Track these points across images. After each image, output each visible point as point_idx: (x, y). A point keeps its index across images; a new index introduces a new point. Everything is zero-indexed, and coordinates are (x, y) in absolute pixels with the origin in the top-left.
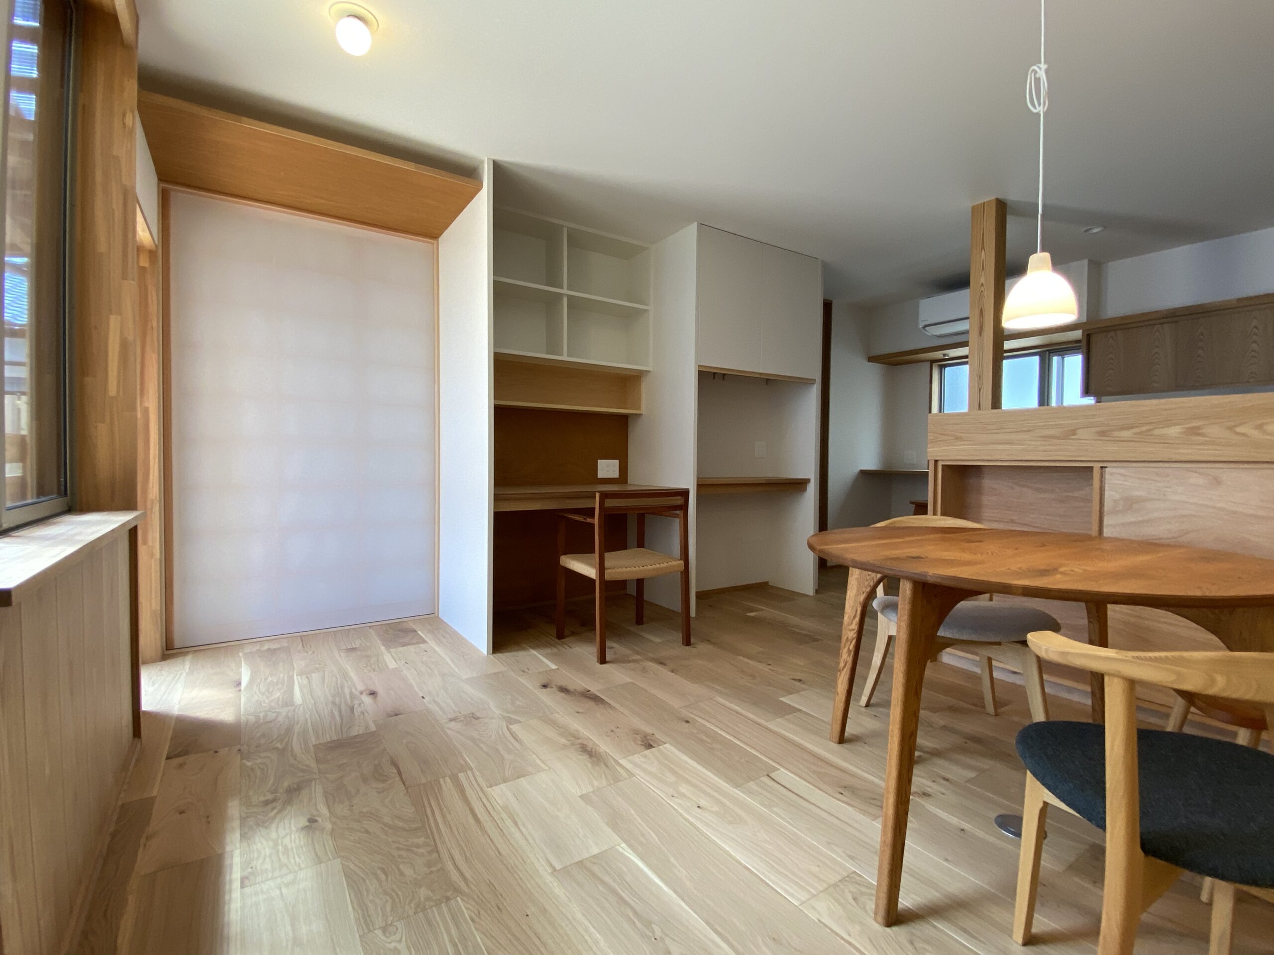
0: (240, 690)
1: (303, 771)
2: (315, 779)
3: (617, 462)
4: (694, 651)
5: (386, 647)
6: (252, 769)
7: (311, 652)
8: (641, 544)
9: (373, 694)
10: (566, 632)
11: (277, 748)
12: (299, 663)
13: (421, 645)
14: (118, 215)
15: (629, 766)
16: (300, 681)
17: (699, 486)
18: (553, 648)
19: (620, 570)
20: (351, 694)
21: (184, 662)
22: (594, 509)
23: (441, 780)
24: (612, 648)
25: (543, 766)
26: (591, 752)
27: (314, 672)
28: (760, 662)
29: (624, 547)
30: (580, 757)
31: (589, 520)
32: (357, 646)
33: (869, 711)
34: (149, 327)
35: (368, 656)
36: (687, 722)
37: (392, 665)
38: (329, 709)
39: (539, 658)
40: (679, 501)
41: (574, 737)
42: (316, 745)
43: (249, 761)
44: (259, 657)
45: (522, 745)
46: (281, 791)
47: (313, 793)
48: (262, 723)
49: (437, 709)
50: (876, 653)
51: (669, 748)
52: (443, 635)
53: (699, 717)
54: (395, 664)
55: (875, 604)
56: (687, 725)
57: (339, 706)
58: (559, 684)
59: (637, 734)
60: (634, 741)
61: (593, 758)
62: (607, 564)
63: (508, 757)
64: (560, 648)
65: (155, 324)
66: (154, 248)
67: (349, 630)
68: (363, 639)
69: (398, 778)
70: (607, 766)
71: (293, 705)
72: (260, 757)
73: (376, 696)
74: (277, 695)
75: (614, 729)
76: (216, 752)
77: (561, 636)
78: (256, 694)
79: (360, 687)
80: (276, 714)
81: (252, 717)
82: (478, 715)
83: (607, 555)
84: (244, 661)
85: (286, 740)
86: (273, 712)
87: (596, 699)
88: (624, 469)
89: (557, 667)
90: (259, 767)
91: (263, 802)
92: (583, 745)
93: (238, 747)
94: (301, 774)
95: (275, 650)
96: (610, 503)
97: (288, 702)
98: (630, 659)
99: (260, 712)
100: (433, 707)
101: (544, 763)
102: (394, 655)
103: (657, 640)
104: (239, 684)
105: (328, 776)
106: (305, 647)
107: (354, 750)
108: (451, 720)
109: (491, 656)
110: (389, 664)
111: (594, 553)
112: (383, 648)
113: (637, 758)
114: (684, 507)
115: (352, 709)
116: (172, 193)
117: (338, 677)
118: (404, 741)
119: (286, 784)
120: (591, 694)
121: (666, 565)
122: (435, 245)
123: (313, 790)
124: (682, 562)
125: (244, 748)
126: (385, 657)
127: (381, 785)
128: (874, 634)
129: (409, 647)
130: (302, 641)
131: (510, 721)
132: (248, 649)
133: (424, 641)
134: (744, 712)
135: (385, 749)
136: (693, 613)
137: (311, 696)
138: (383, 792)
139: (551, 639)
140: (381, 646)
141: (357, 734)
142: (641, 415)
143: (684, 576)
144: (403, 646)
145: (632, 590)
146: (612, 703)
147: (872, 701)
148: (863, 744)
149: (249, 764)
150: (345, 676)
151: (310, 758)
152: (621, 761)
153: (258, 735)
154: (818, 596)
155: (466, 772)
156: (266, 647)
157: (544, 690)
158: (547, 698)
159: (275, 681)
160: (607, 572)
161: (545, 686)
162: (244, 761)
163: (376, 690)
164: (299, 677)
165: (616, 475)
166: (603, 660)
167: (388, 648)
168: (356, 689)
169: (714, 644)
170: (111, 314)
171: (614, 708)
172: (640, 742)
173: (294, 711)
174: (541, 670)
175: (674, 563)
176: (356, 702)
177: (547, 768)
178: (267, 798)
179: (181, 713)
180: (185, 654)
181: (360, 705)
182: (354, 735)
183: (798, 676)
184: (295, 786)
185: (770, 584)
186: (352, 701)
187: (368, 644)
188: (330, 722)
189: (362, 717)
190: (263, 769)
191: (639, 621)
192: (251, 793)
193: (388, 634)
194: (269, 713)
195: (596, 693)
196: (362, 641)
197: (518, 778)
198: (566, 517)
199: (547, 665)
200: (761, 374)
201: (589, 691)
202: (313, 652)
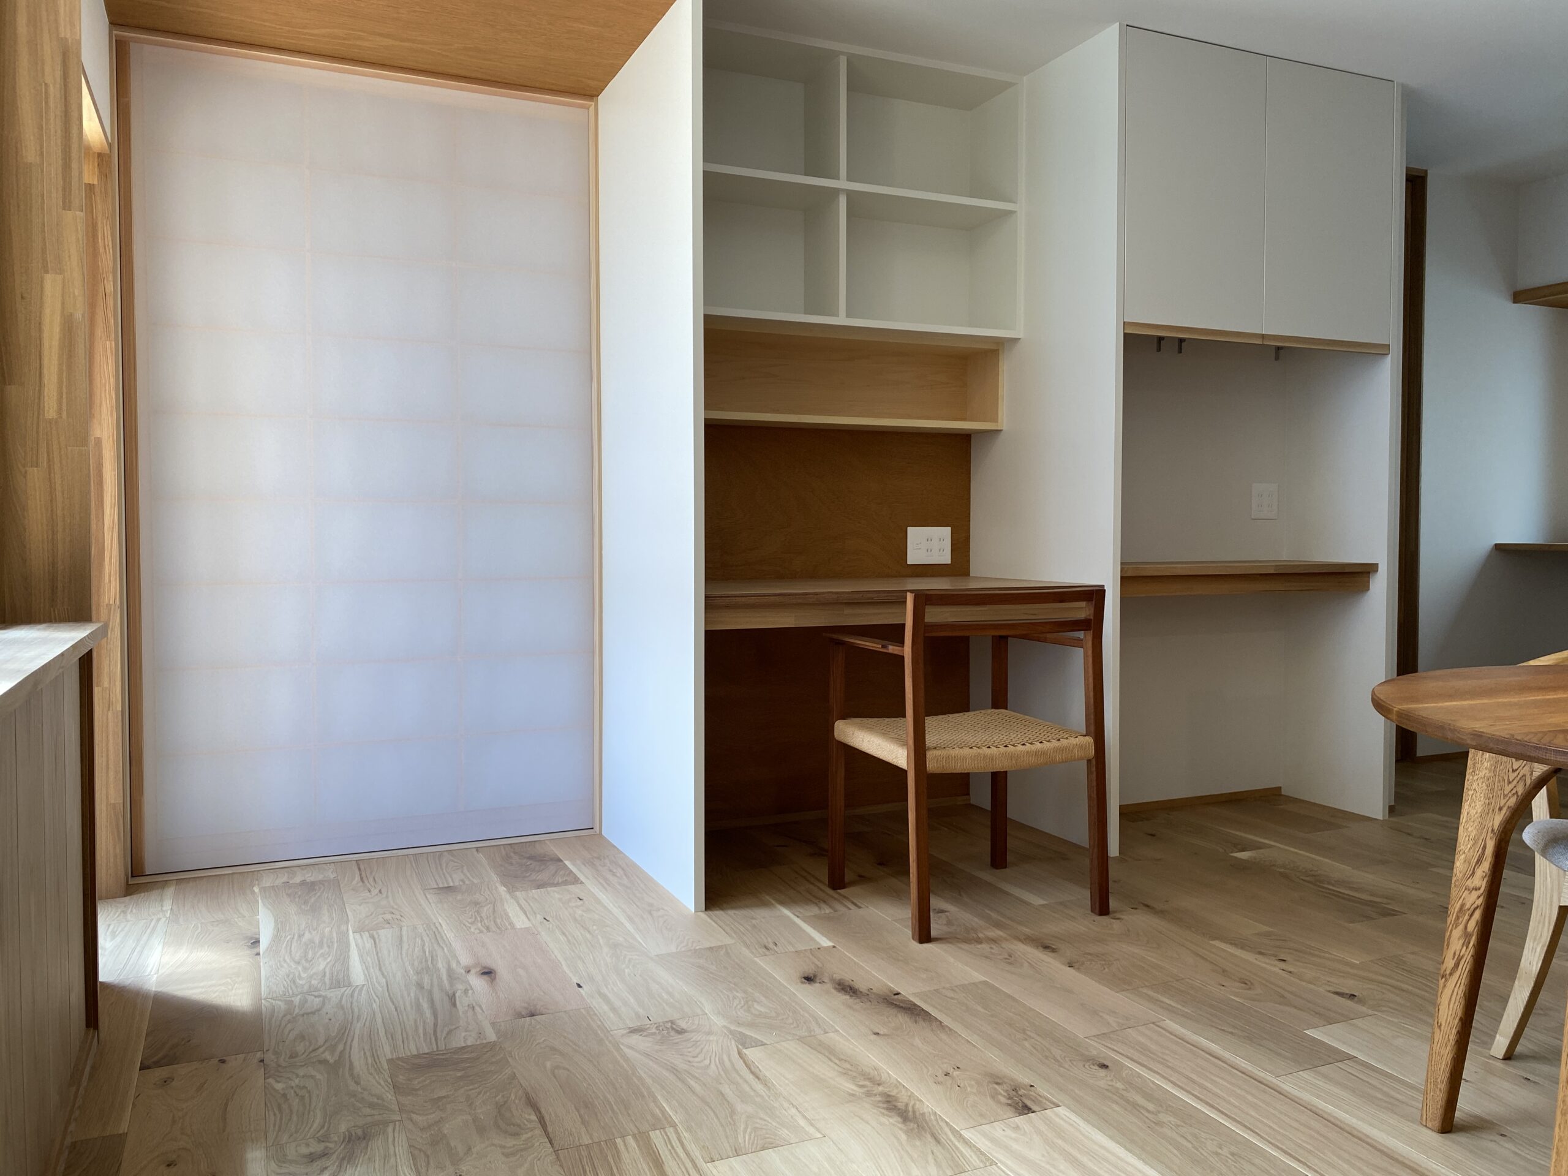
0: (258, 954)
1: (372, 1106)
2: (394, 1122)
3: (946, 531)
4: (1116, 925)
5: (508, 890)
6: (284, 1095)
7: (377, 891)
8: (999, 701)
9: (488, 973)
10: (849, 876)
11: (324, 1062)
12: (357, 908)
13: (571, 887)
14: (54, 91)
15: (983, 1144)
16: (360, 941)
17: (1126, 580)
18: (823, 905)
19: (957, 751)
20: (450, 971)
21: (162, 900)
22: (904, 625)
23: (618, 1140)
24: (942, 911)
25: (811, 1130)
26: (906, 1111)
27: (383, 928)
28: (1260, 953)
29: (962, 705)
30: (884, 1120)
31: (892, 649)
32: (457, 884)
33: (1511, 1068)
34: (101, 294)
35: (476, 903)
36: (1104, 1066)
37: (520, 921)
38: (412, 995)
39: (794, 923)
40: (1082, 611)
41: (871, 1079)
42: (392, 1059)
43: (278, 1082)
44: (288, 895)
45: (769, 1089)
46: (336, 1139)
47: (391, 1147)
48: (297, 1015)
49: (606, 1008)
50: (1529, 944)
51: (1064, 1115)
52: (610, 871)
53: (1128, 1057)
54: (526, 919)
55: (1529, 835)
56: (1102, 1072)
57: (430, 992)
58: (837, 977)
59: (997, 1083)
60: (993, 1097)
61: (908, 1123)
62: (930, 739)
63: (740, 1107)
64: (838, 906)
65: (110, 288)
66: (107, 150)
67: (441, 852)
68: (465, 871)
69: (539, 1131)
70: (938, 1141)
71: (350, 985)
72: (297, 1076)
73: (495, 978)
74: (321, 965)
75: (951, 1071)
76: (223, 1061)
77: (837, 883)
78: (285, 961)
79: (465, 959)
80: (321, 999)
81: (279, 1003)
82: (683, 1024)
83: (930, 722)
84: (263, 902)
85: (340, 1047)
86: (316, 997)
87: (912, 1010)
88: (961, 545)
89: (831, 944)
90: (295, 1092)
91: (305, 1156)
92: (889, 1096)
93: (259, 1055)
94: (368, 1111)
95: (313, 883)
96: (936, 615)
97: (341, 980)
98: (981, 935)
99: (294, 995)
100: (599, 1005)
101: (812, 1125)
102: (523, 902)
103: (1037, 901)
104: (256, 942)
105: (414, 1116)
106: (366, 882)
107: (459, 1074)
108: (634, 1031)
109: (703, 915)
110: (514, 920)
111: (904, 716)
112: (502, 889)
113: (998, 1130)
114: (1095, 625)
115: (452, 999)
116: (134, 48)
117: (426, 939)
118: (548, 1064)
119: (343, 1128)
120: (898, 1000)
121: (1055, 744)
122: (592, 109)
123: (390, 1140)
124: (1090, 740)
125: (270, 1057)
126: (506, 907)
127: (511, 1142)
128: (1526, 905)
129: (549, 889)
130: (359, 869)
131: (744, 1042)
132: (268, 881)
133: (576, 881)
134: (1226, 1055)
135: (513, 1077)
136: (1114, 849)
137: (380, 969)
138: (513, 1154)
139: (819, 888)
140: (498, 885)
141: (463, 1045)
142: (998, 431)
143: (1094, 769)
144: (539, 887)
145: (982, 797)
146: (947, 1021)
147: (1519, 1049)
148: (1498, 1138)
149: (279, 1086)
150: (437, 936)
151: (382, 1083)
152: (966, 1134)
153: (292, 1036)
154: (1391, 819)
155: (664, 1129)
156: (298, 879)
157: (807, 986)
158: (812, 1000)
159: (317, 940)
160: (929, 755)
161: (809, 979)
162: (271, 1080)
163: (493, 966)
164: (357, 936)
165: (945, 558)
166: (924, 935)
167: (512, 889)
168: (458, 962)
169: (1161, 913)
170: (47, 272)
171: (951, 1030)
172: (1003, 1100)
173: (352, 996)
174: (801, 947)
175: (1073, 741)
176: (460, 987)
177: (819, 1135)
178: (312, 1150)
179: (159, 990)
180: (164, 884)
181: (466, 991)
182: (459, 1046)
183: (1349, 985)
184: (360, 1132)
185: (1283, 792)
186: (451, 984)
187: (475, 881)
188: (415, 1021)
189: (470, 1013)
190: (303, 1097)
191: (999, 860)
192: (285, 1138)
193: (511, 864)
194: (310, 998)
195: (912, 999)
196: (465, 874)
197: (764, 1149)
198: (843, 643)
199: (812, 939)
200: (1263, 336)
201: (898, 994)
202: (380, 891)
